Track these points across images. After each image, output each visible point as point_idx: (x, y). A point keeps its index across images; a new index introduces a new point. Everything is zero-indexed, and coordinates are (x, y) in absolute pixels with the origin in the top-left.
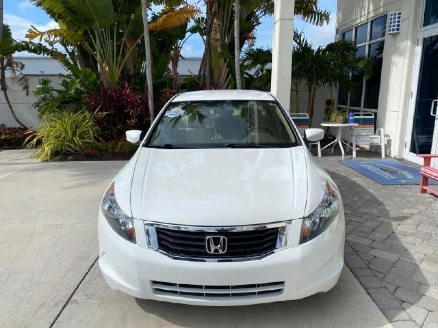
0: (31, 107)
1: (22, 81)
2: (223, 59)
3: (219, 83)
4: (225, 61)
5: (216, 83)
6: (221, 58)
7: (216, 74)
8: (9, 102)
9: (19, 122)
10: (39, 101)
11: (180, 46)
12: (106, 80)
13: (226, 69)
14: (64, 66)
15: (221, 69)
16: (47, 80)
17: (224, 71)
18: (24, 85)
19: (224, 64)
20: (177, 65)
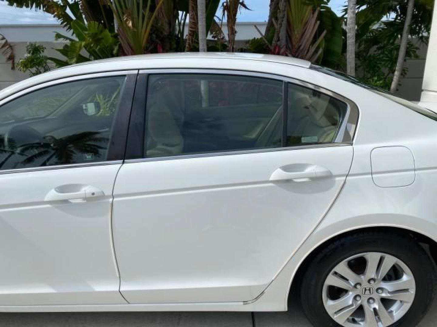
1: (5, 49)
2: (310, 7)
3: (300, 46)
4: (314, 11)
5: (297, 46)
6: (308, 5)
7: (296, 32)
13: (316, 22)
14: (62, 23)
15: (306, 23)
16: (39, 46)
17: (312, 27)
18: (8, 56)
19: (312, 15)
20: (235, 19)
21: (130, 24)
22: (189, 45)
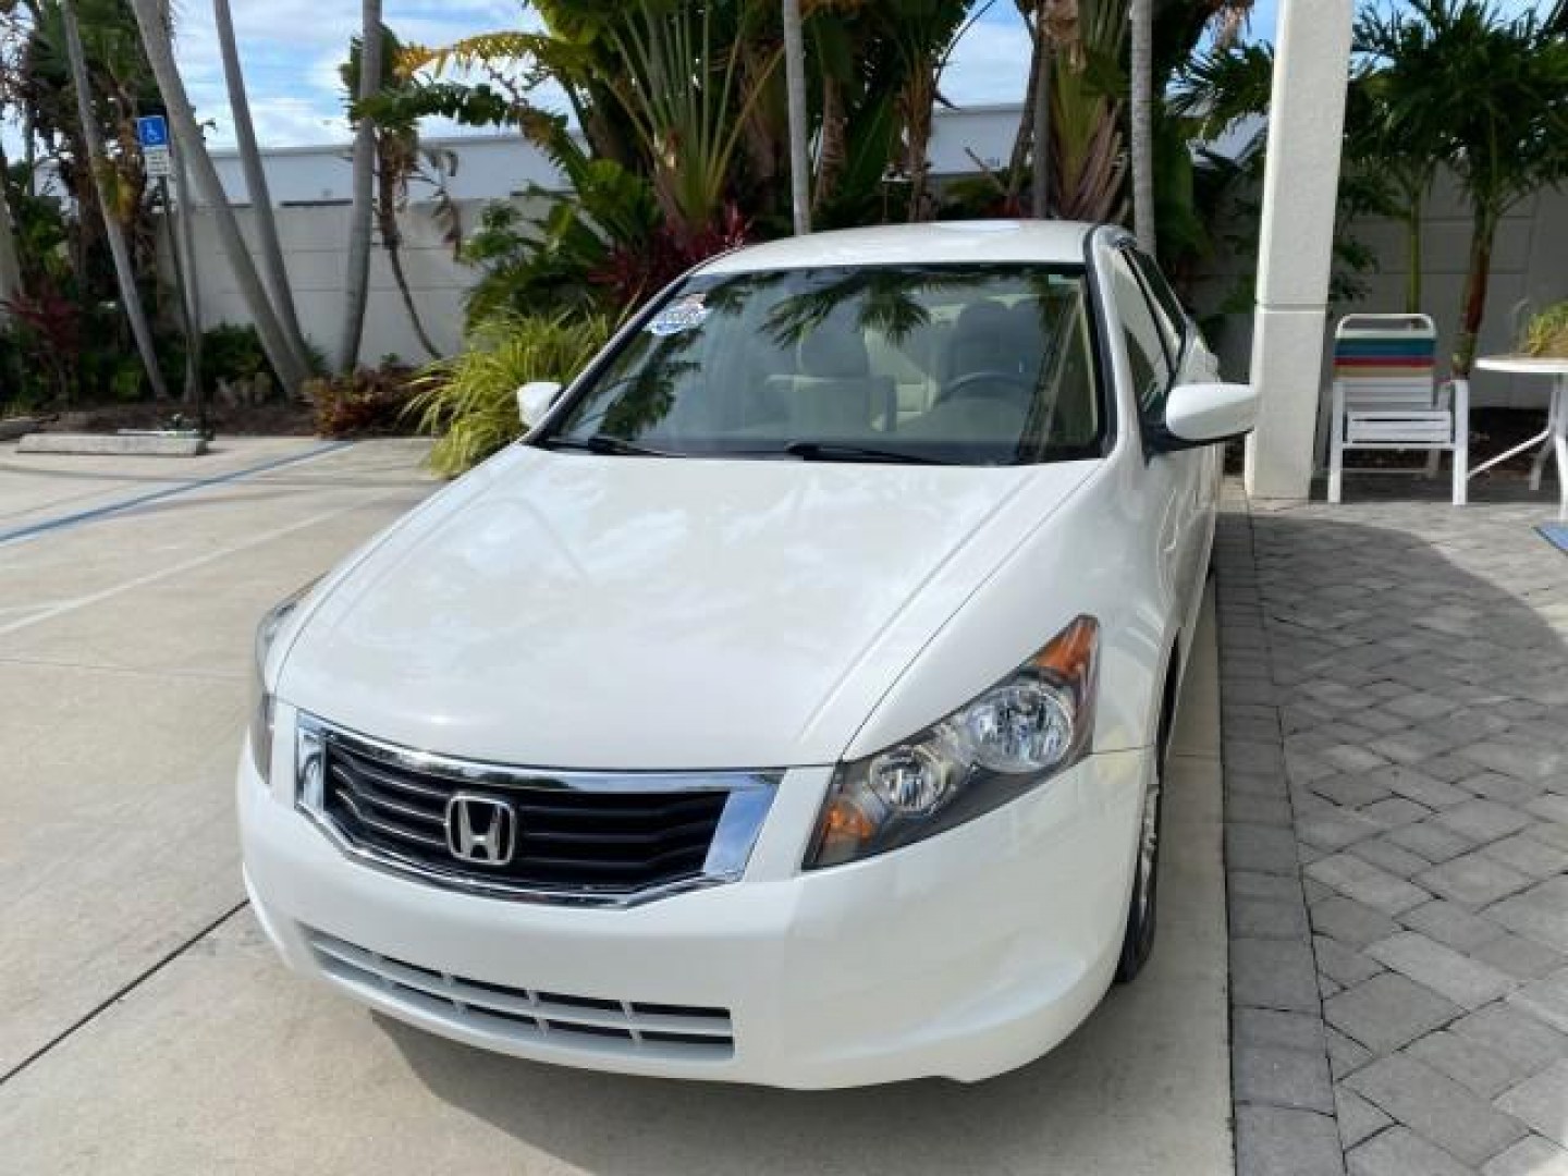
1: (443, 215)
2: (1103, 99)
3: (1080, 197)
4: (1111, 106)
5: (1073, 197)
7: (1072, 159)
8: (403, 285)
11: (940, 62)
12: (677, 203)
13: (1113, 135)
14: (551, 158)
15: (1095, 137)
16: (508, 209)
18: (448, 229)
19: (1106, 118)
20: (926, 134)
21: (672, 162)
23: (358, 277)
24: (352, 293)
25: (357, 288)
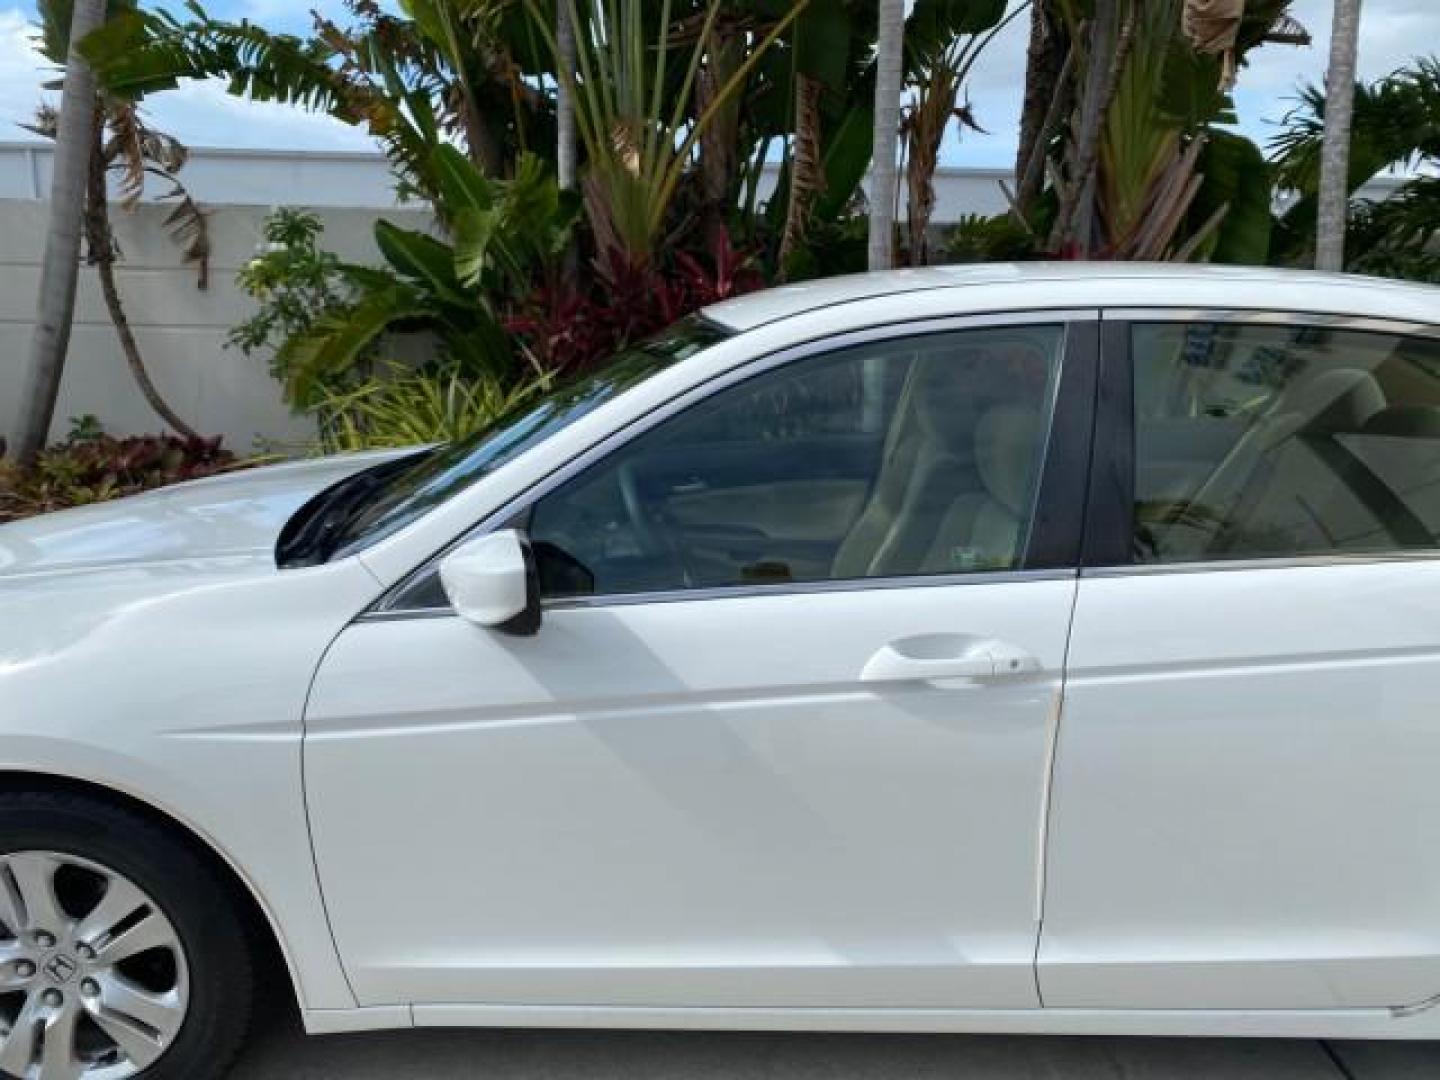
0: (225, 347)
1: (178, 225)
2: (1172, 135)
4: (1185, 143)
6: (1165, 126)
7: (1123, 205)
8: (120, 320)
9: (163, 411)
10: (262, 314)
11: (959, 70)
15: (1159, 179)
16: (304, 220)
17: (1175, 195)
18: (189, 244)
19: (1177, 156)
20: (934, 160)
21: (634, 163)
22: (795, 232)
23: (60, 305)
24: (48, 329)
25: (56, 322)
